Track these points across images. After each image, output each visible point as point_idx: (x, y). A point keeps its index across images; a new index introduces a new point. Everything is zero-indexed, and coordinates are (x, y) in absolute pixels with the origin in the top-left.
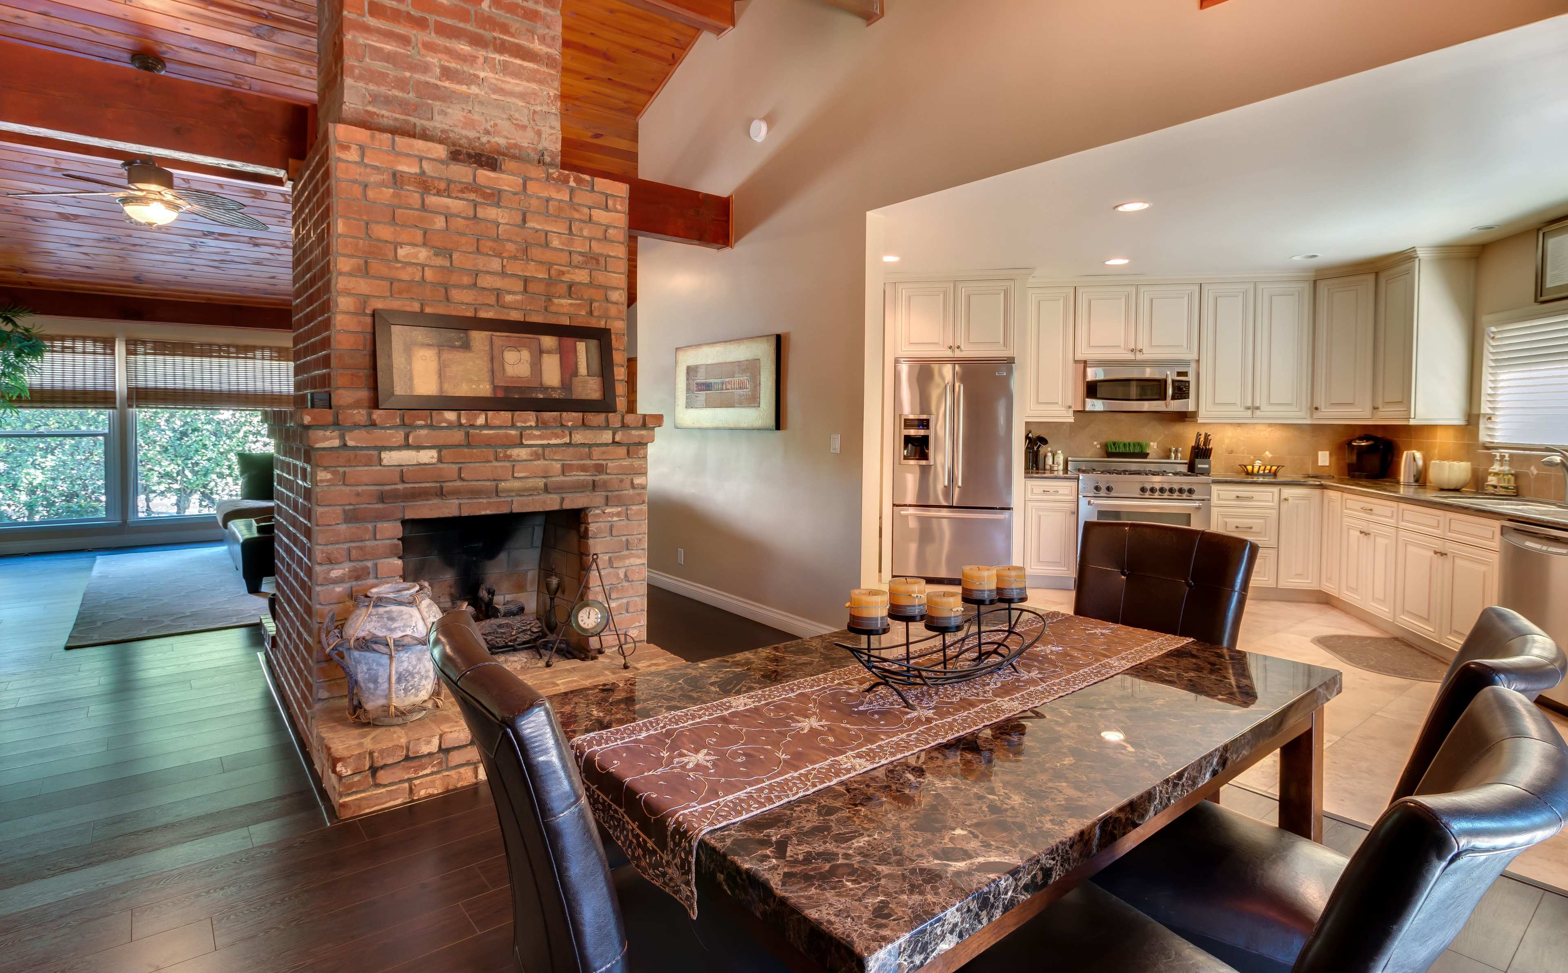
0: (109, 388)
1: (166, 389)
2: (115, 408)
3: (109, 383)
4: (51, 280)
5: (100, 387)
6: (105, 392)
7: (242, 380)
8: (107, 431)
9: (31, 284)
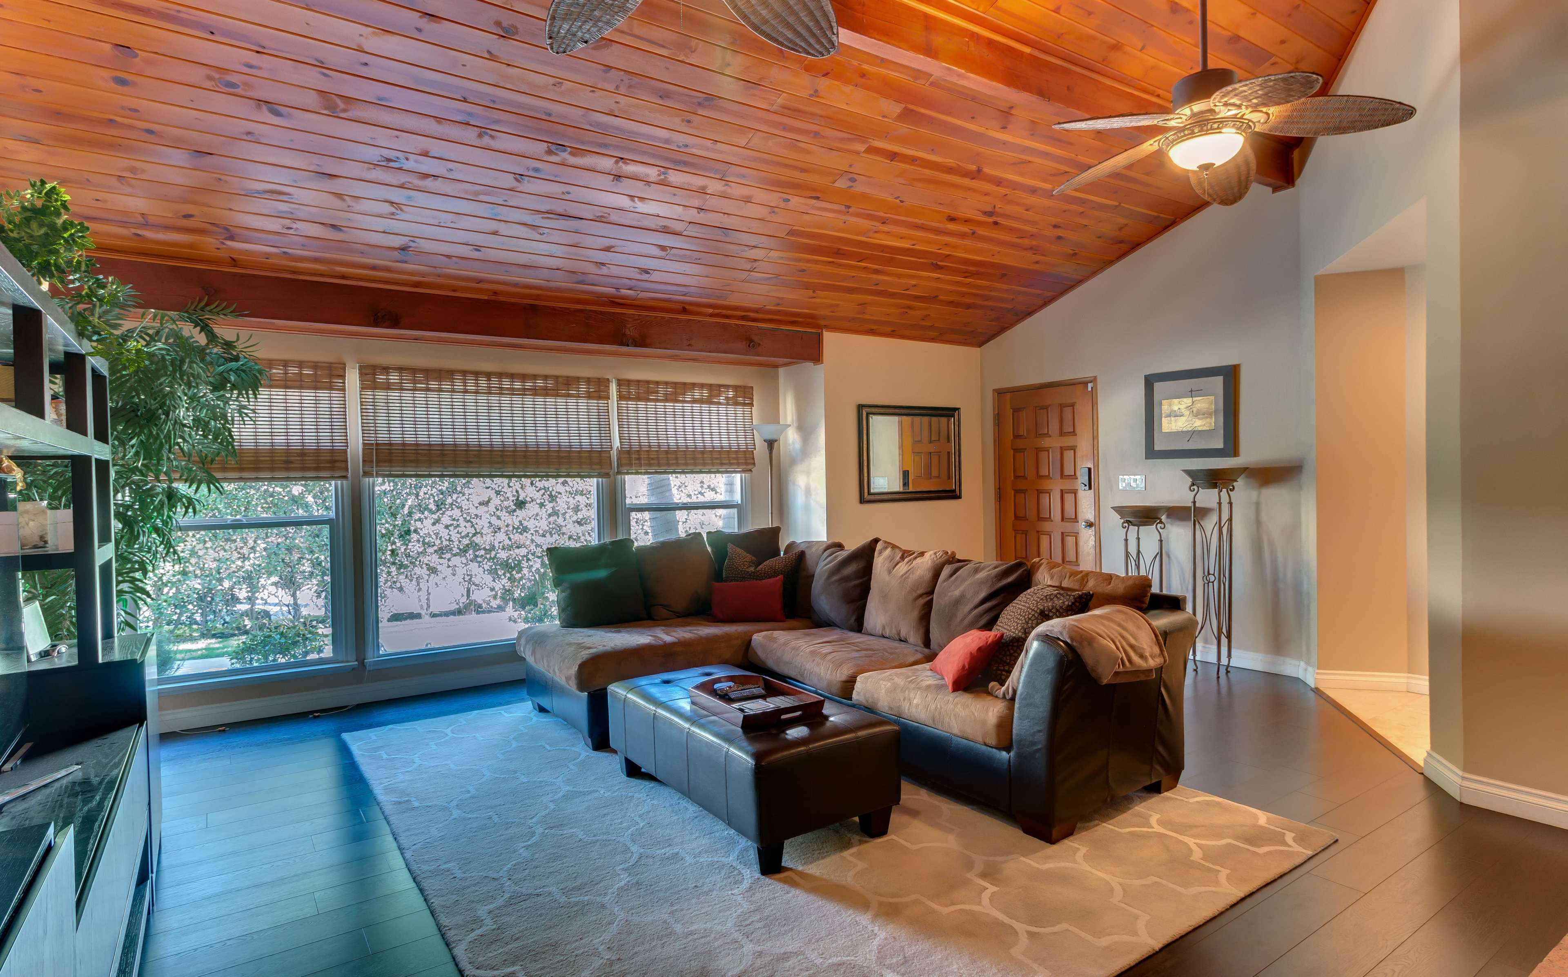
0: (339, 446)
1: (417, 445)
2: (345, 477)
3: (338, 437)
4: (268, 256)
5: (326, 444)
6: (332, 451)
7: (519, 430)
8: (332, 514)
9: (234, 262)
